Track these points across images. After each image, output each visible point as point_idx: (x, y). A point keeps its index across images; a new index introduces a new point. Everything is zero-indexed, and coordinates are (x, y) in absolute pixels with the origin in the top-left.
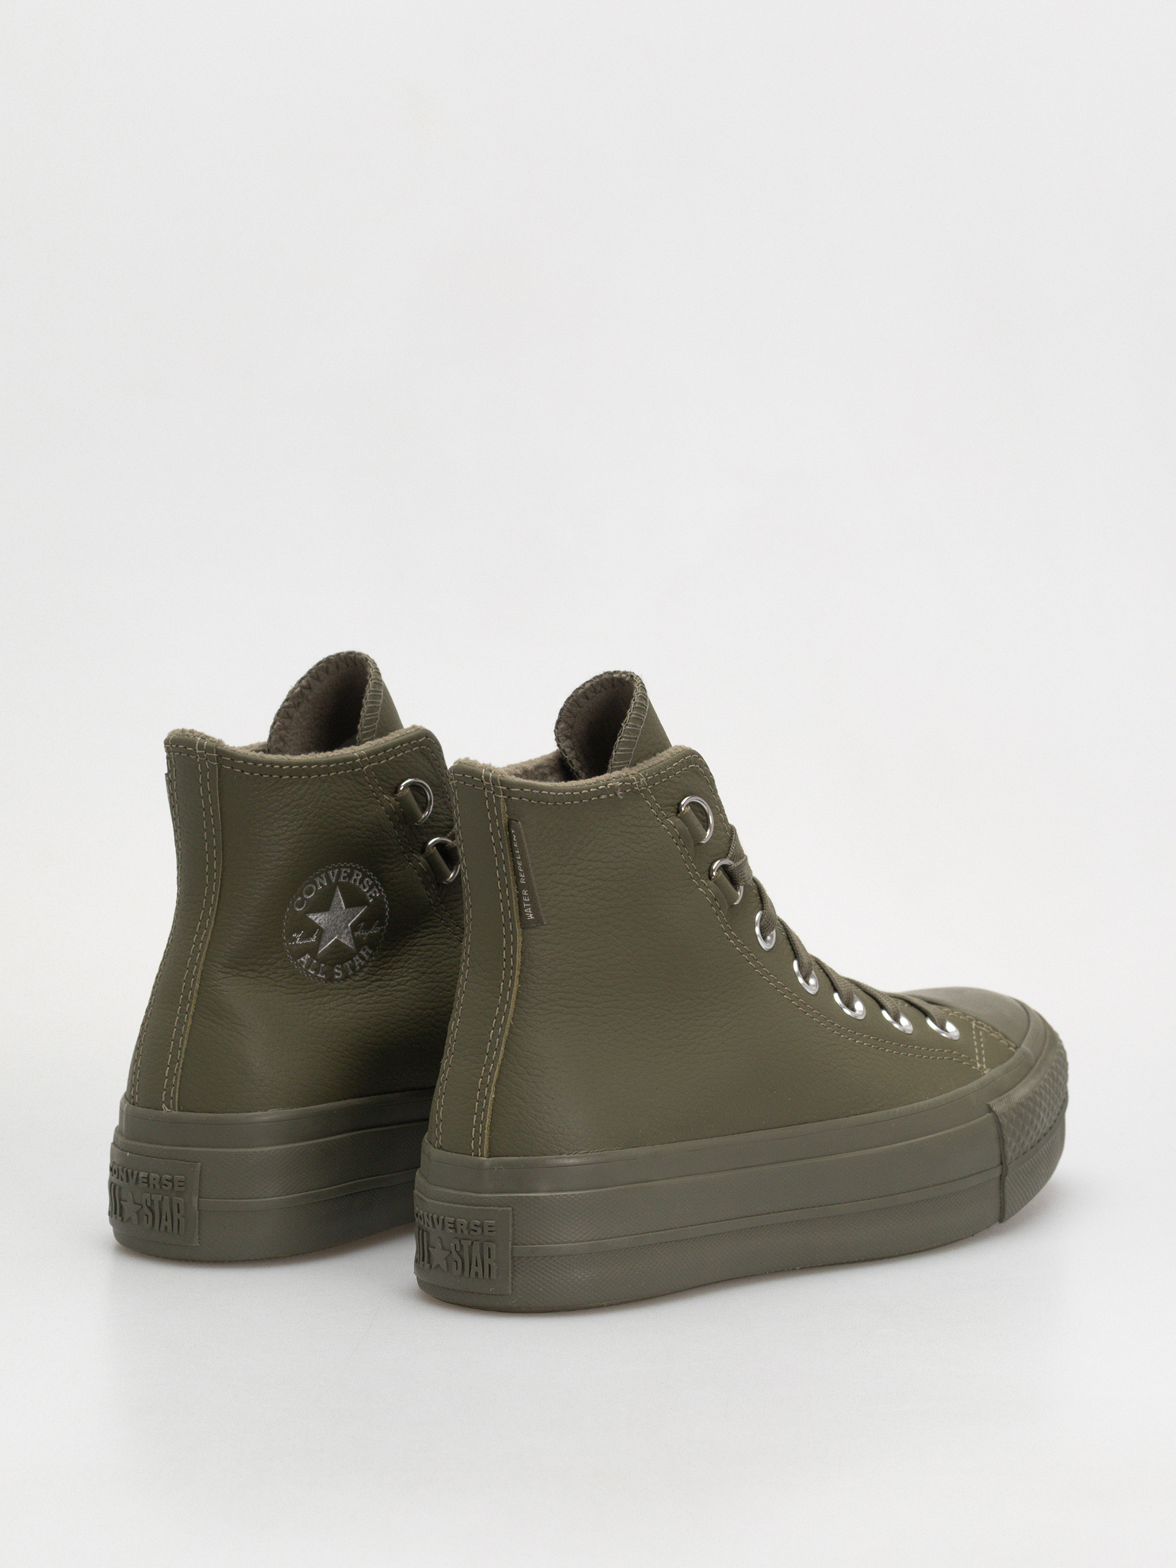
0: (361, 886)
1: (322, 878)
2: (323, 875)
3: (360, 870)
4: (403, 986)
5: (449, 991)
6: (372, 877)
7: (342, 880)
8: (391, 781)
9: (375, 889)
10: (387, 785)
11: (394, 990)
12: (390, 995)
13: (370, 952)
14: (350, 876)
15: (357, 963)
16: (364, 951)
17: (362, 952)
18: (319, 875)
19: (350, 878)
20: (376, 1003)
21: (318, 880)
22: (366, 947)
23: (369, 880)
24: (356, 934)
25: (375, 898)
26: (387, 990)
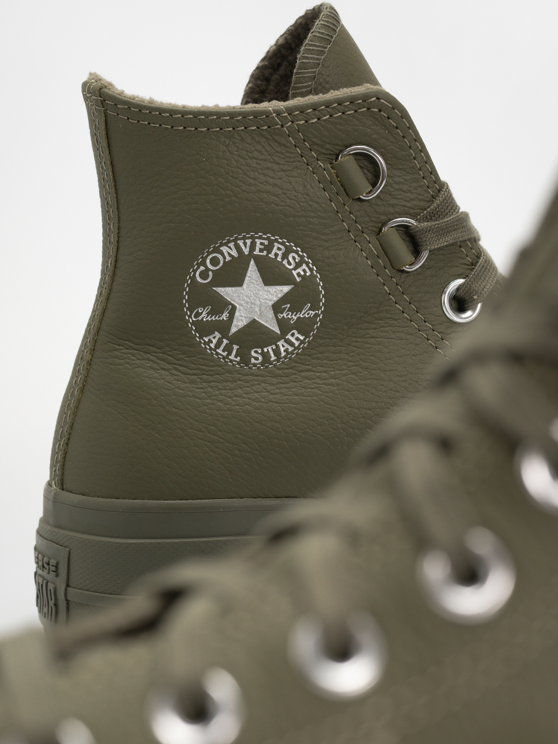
0: (285, 262)
1: (230, 248)
2: (232, 245)
3: (283, 244)
4: (337, 380)
5: (398, 392)
6: (300, 253)
7: (257, 252)
8: (328, 146)
9: (304, 266)
10: (323, 151)
11: (324, 384)
12: (316, 388)
13: (302, 338)
14: (269, 248)
15: (282, 349)
16: (293, 335)
17: (289, 336)
18: (226, 244)
19: (269, 252)
20: (295, 394)
21: (224, 249)
22: (295, 331)
23: (296, 256)
24: (280, 316)
25: (304, 277)
26: (314, 383)
